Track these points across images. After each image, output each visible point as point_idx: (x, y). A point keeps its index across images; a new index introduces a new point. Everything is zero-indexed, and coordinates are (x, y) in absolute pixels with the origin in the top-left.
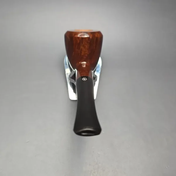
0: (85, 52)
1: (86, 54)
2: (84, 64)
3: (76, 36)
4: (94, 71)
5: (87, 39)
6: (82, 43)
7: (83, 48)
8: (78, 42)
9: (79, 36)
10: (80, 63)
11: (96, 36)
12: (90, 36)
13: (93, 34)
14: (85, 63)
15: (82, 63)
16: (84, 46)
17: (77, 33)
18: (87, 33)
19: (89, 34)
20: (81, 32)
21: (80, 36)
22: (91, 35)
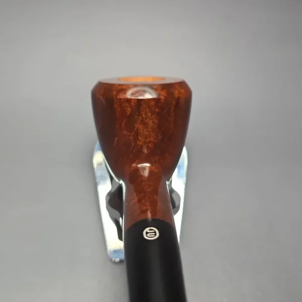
0: (146, 138)
1: (150, 142)
2: (144, 168)
3: (122, 96)
4: (170, 181)
5: (153, 103)
6: (139, 114)
7: (141, 127)
8: (129, 113)
9: (129, 95)
10: (134, 165)
11: (176, 92)
12: (159, 95)
13: (167, 88)
14: (148, 165)
15: (139, 166)
16: (143, 122)
17: (124, 87)
18: (151, 86)
19: (156, 90)
20: (135, 86)
21: (132, 94)
22: (164, 93)
